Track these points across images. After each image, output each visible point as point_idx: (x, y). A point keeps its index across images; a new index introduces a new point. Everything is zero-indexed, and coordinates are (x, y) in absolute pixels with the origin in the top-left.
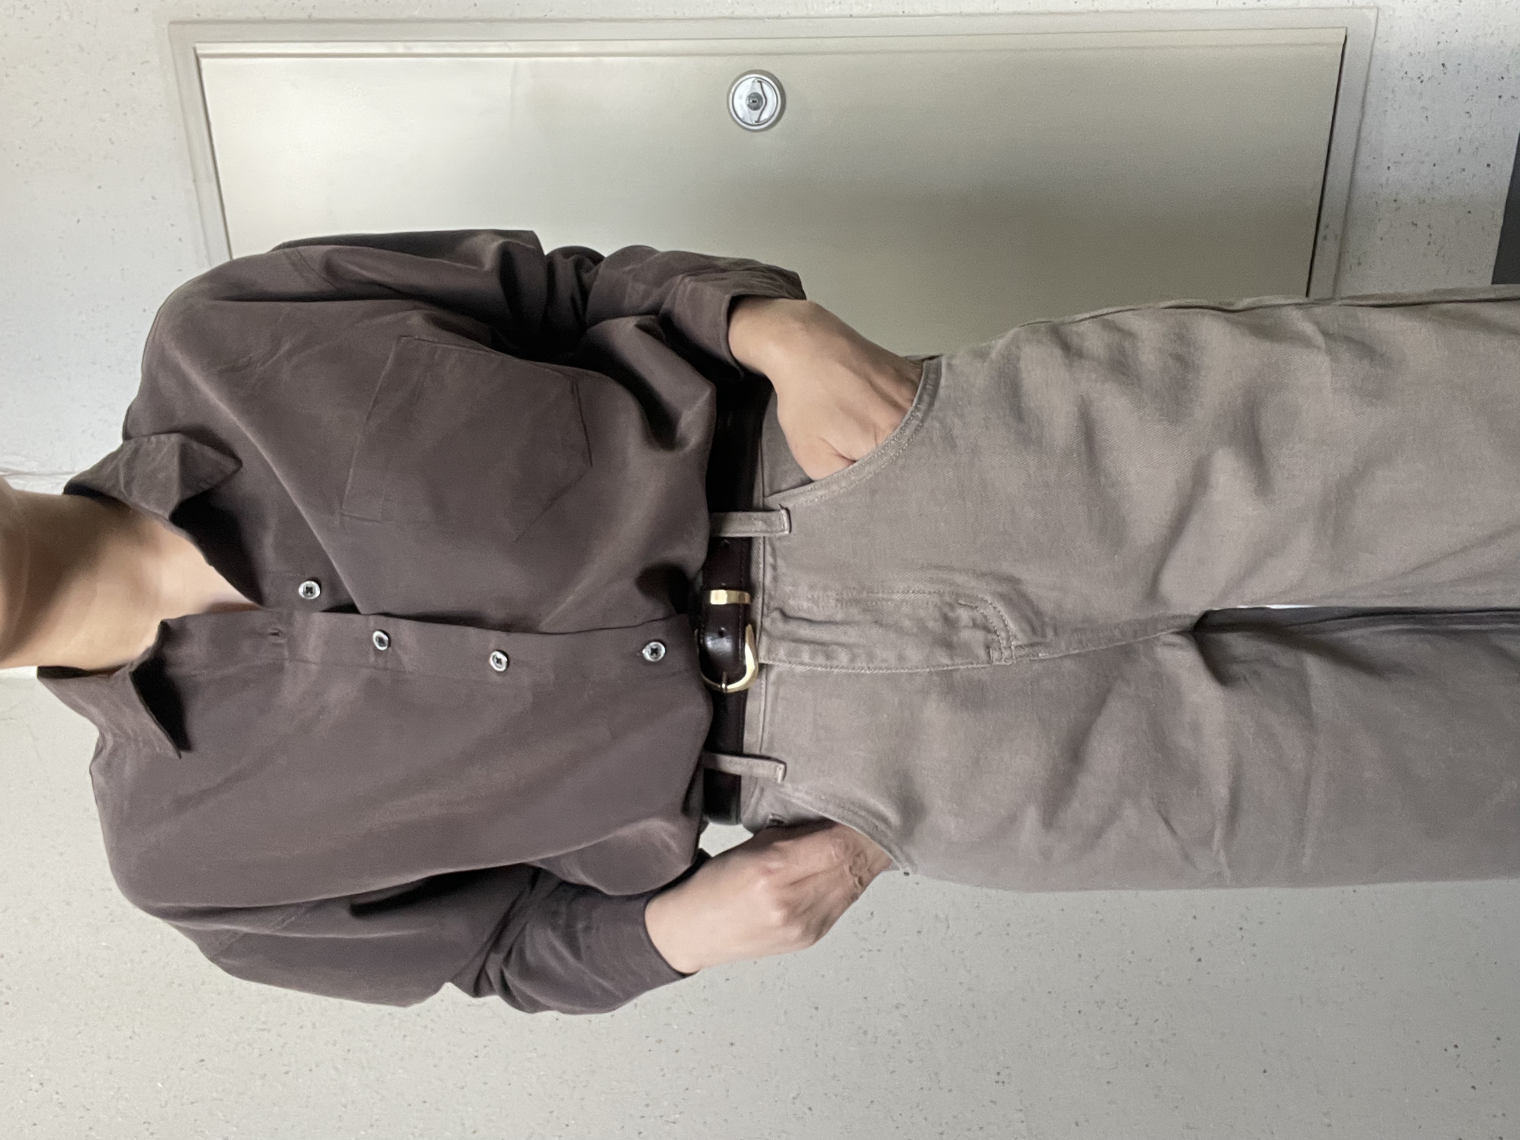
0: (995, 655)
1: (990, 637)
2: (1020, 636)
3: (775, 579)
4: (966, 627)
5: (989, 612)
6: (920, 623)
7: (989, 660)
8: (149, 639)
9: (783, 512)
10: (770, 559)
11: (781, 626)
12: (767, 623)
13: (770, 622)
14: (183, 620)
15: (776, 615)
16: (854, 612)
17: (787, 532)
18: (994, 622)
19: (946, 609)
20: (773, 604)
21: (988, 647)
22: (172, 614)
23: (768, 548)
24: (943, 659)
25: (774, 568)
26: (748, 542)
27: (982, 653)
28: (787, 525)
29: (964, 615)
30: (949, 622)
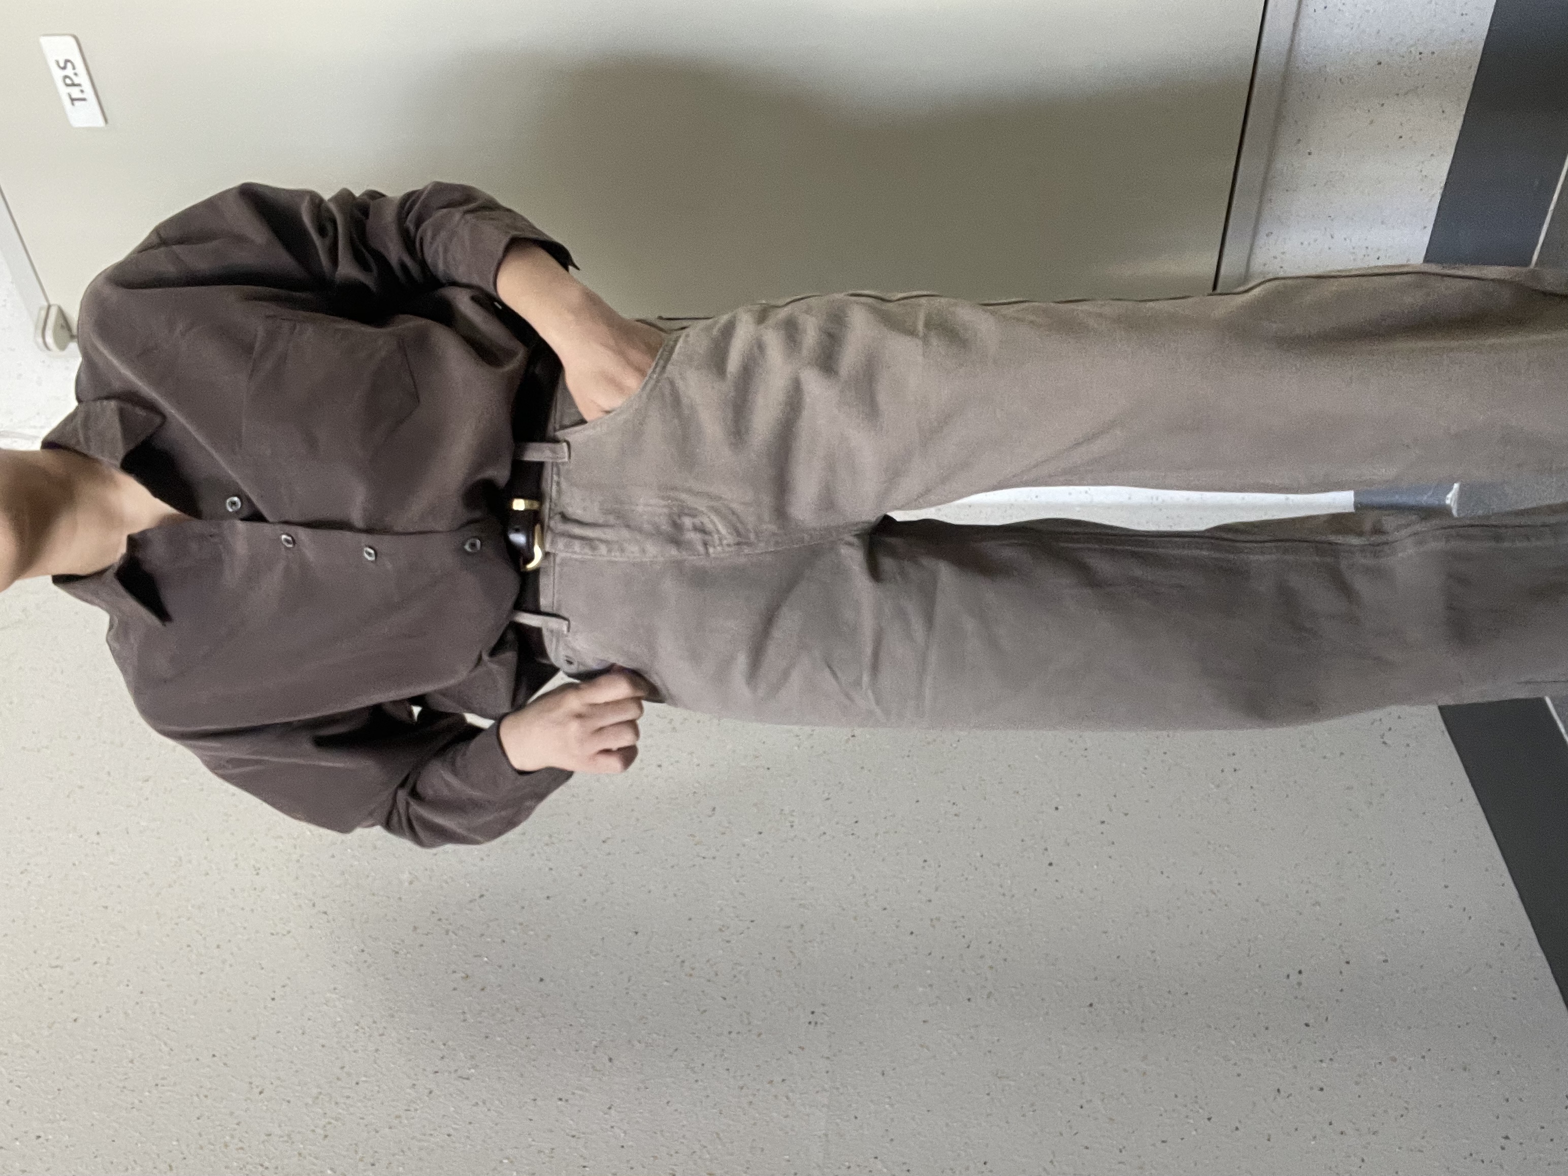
0: (711, 550)
1: (707, 538)
2: (728, 536)
3: (559, 492)
4: (689, 530)
5: (706, 521)
6: (657, 528)
7: (707, 553)
8: (123, 549)
9: (565, 444)
10: (555, 478)
11: (561, 527)
12: (552, 524)
13: (556, 524)
14: (143, 533)
15: (558, 517)
16: (611, 519)
17: (566, 460)
18: (709, 526)
19: (676, 518)
20: (559, 509)
21: (705, 544)
22: (136, 530)
23: (555, 469)
24: (673, 552)
25: (558, 484)
26: (541, 465)
27: (701, 549)
28: (567, 454)
29: (687, 522)
30: (677, 526)
